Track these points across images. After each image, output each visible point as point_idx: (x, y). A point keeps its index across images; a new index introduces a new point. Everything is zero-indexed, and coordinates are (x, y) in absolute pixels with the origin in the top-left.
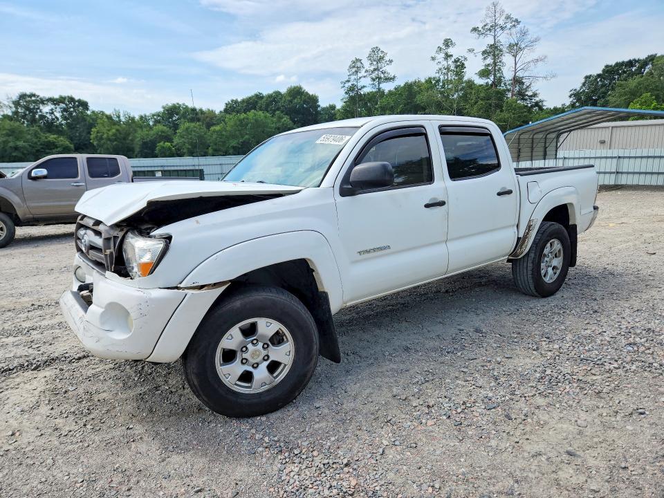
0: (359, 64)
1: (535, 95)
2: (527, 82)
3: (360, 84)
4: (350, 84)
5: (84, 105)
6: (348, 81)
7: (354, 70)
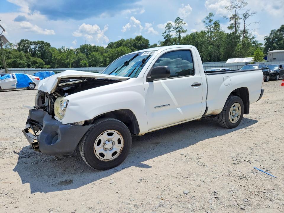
0: (170, 25)
1: (253, 38)
2: (249, 32)
3: (170, 34)
4: (166, 34)
5: (49, 45)
6: (165, 33)
7: (168, 27)
